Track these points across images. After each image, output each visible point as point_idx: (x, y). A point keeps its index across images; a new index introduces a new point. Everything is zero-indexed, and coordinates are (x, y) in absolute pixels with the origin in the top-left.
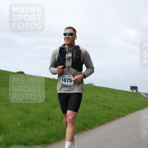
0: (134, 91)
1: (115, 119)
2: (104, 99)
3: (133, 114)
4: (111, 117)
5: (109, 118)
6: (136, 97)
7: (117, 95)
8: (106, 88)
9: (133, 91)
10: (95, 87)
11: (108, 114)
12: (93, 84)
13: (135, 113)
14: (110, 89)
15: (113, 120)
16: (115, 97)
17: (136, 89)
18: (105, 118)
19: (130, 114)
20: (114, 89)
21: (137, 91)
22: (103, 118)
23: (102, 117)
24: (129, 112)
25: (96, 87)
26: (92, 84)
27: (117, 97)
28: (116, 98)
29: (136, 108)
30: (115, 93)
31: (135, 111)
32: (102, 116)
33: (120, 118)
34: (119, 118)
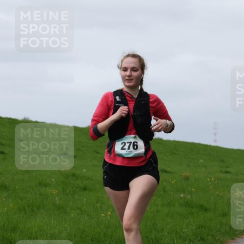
2: (187, 178)
14: (206, 147)
16: (221, 172)
20: (217, 147)
27: (226, 172)
28: (223, 176)
30: (222, 161)
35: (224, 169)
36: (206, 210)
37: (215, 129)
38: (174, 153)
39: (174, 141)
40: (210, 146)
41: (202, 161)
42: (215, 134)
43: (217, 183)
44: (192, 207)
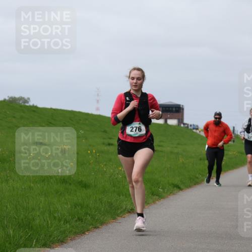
0: (173, 122)
1: (103, 223)
3: (164, 202)
4: (86, 214)
5: (80, 219)
6: (178, 144)
7: (110, 138)
8: (72, 112)
9: (166, 121)
10: (34, 111)
11: (76, 205)
12: (26, 101)
13: (171, 197)
14: (88, 115)
15: (96, 228)
16: (104, 144)
17: (176, 114)
18: (66, 222)
19: (154, 202)
20: (100, 116)
21: (181, 121)
22: (60, 220)
23: (55, 218)
24: (153, 194)
25: (35, 109)
26: (21, 98)
27: (109, 144)
28: (106, 148)
29: (177, 181)
30: (105, 131)
31: (172, 193)
32: (56, 215)
33: (120, 219)
34: (115, 219)
35: (106, 141)
36: (85, 186)
37: (98, 95)
38: (50, 123)
39: (51, 109)
40: (92, 115)
41: (83, 132)
42: (98, 101)
43: (99, 156)
44: (70, 184)
